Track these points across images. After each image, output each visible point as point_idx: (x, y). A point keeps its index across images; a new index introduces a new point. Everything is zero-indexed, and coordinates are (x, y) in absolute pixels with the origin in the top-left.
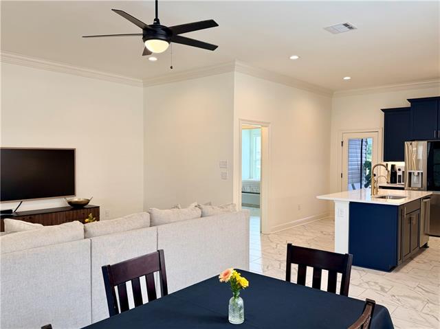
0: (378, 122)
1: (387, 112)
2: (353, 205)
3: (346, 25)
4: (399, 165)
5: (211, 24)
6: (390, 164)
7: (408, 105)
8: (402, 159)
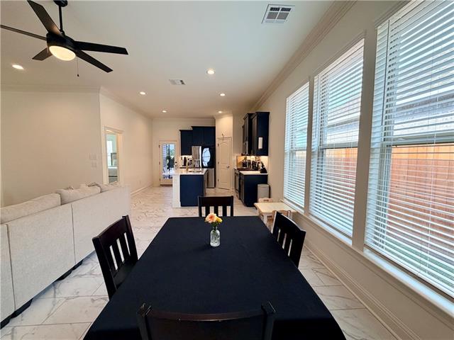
0: (178, 137)
1: (182, 131)
2: (182, 177)
3: (181, 81)
4: (188, 157)
5: (123, 51)
6: (183, 157)
7: (192, 129)
8: (190, 154)
